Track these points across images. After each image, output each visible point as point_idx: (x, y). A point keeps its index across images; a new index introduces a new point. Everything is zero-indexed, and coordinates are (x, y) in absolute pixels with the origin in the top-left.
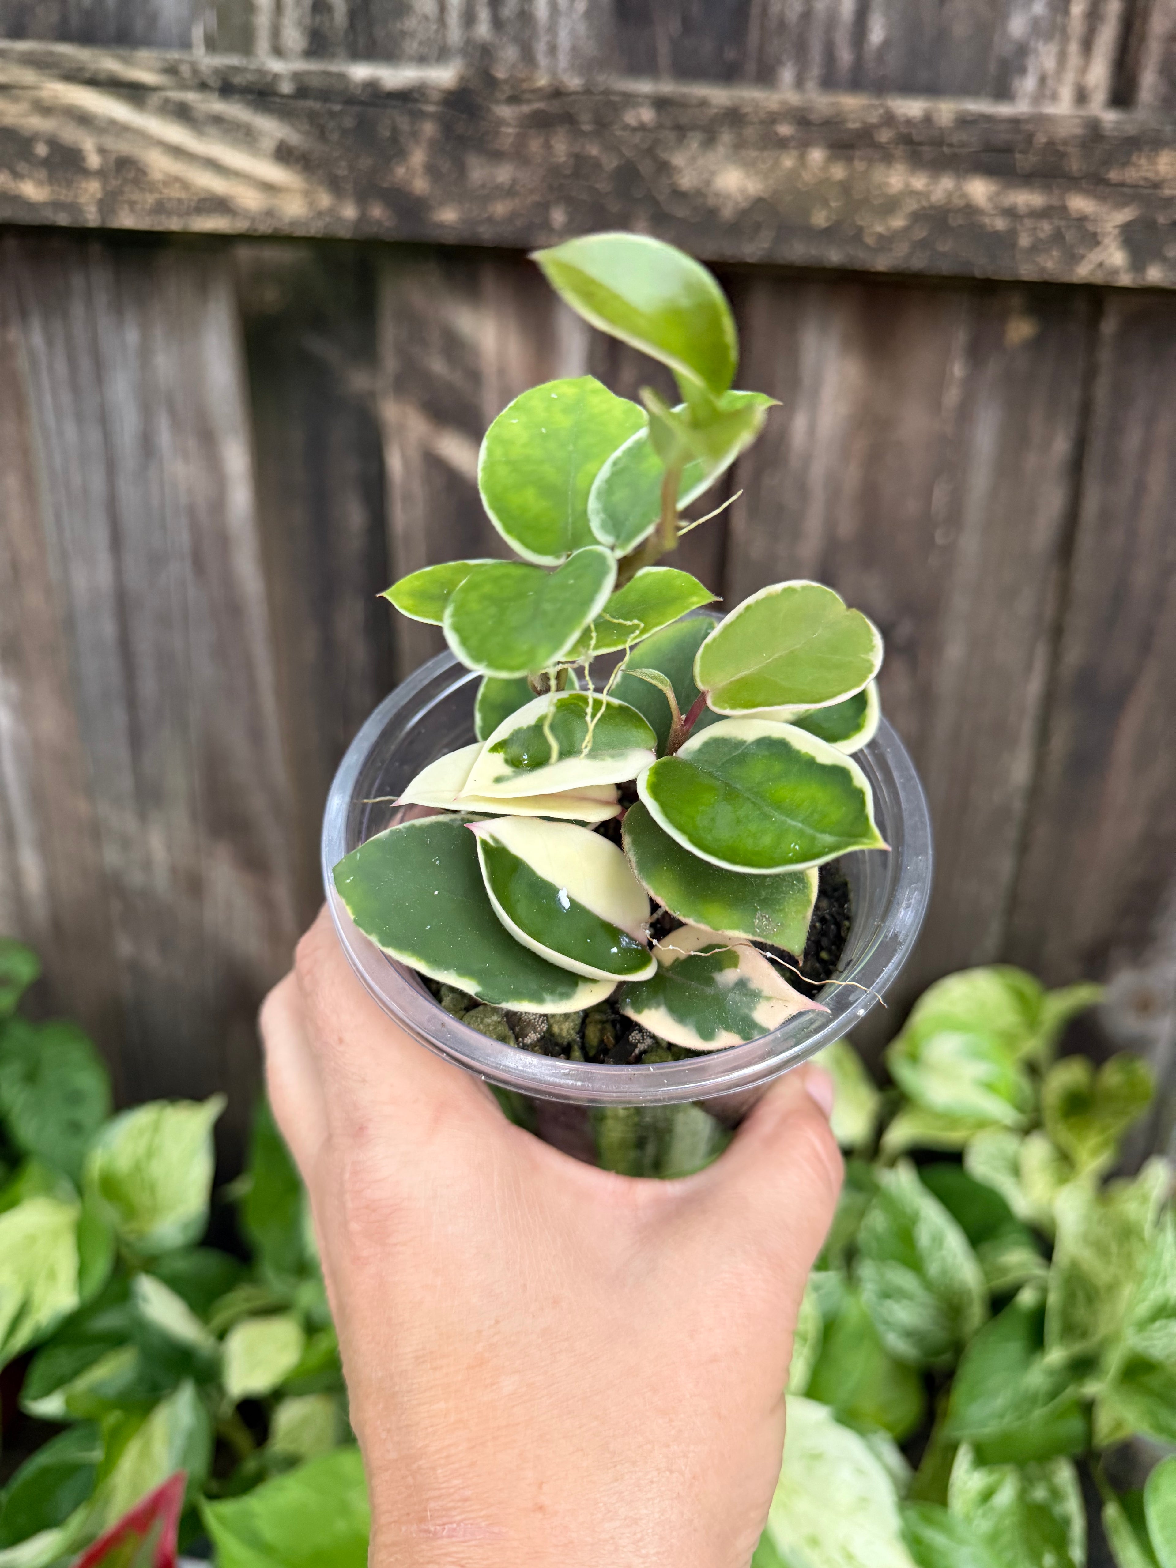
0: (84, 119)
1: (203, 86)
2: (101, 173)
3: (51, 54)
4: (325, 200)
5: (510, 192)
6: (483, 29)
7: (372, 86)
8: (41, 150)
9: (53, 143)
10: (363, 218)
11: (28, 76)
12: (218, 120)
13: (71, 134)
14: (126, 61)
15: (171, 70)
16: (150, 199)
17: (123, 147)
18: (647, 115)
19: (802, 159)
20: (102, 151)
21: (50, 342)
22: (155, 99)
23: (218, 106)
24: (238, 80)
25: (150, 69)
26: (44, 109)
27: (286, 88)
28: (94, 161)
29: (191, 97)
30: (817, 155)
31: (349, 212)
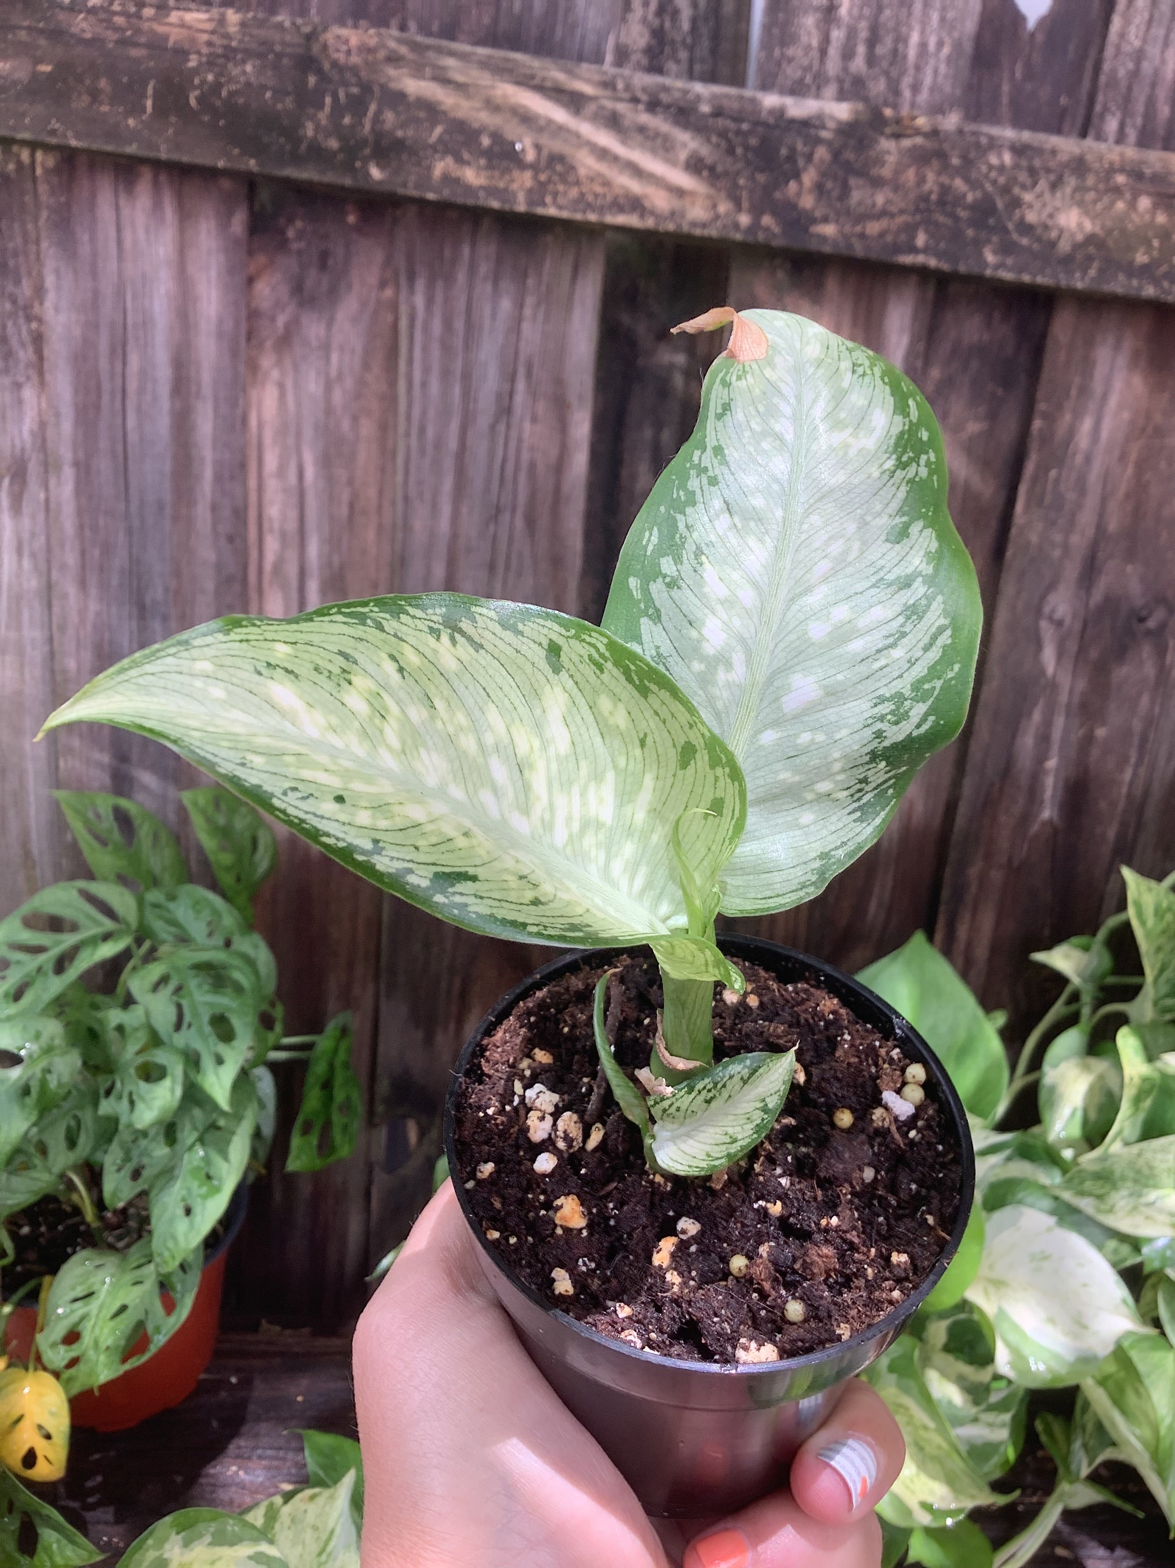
0: (526, 118)
1: (635, 100)
2: (535, 167)
3: (507, 60)
4: (724, 207)
5: (884, 213)
6: (859, 63)
7: (779, 113)
8: (486, 141)
9: (496, 136)
10: (755, 226)
11: (484, 79)
12: (642, 129)
13: (512, 130)
14: (569, 72)
15: (609, 85)
16: (574, 192)
17: (556, 146)
18: (1008, 158)
19: (1132, 205)
20: (538, 147)
21: (430, 301)
22: (591, 108)
23: (645, 118)
24: (665, 98)
25: (588, 81)
26: (493, 106)
27: (705, 108)
28: (530, 156)
29: (621, 107)
30: (1144, 203)
31: (744, 219)
